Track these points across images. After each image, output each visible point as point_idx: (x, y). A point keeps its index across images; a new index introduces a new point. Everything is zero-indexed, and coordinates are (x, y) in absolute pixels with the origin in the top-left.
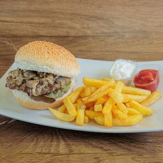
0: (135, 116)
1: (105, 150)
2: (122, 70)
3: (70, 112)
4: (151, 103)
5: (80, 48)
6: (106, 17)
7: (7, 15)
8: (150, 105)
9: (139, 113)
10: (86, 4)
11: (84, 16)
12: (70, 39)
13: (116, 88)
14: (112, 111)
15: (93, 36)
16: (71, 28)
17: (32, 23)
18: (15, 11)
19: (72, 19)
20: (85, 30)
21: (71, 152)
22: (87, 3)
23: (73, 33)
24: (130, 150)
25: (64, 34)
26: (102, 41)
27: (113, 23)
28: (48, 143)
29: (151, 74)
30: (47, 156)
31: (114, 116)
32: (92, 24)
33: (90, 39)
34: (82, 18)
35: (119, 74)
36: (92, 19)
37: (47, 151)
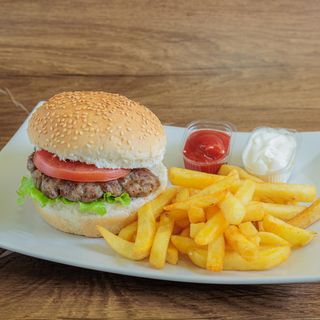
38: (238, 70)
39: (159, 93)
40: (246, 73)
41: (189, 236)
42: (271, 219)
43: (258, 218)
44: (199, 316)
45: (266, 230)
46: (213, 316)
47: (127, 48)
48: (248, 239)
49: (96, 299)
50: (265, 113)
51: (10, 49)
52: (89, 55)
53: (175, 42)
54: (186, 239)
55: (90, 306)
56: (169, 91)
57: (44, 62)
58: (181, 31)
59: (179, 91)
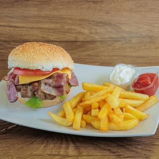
0: (131, 121)
1: (114, 153)
2: (121, 75)
5: (88, 53)
6: (113, 23)
9: (135, 117)
12: (79, 43)
13: (114, 93)
14: (108, 116)
16: (80, 33)
18: (26, 17)
20: (94, 36)
22: (95, 9)
23: (81, 38)
24: (137, 152)
26: (110, 45)
27: (120, 29)
31: (110, 120)
33: (98, 44)
34: (90, 23)
35: (118, 79)
36: (100, 25)
37: (56, 153)
38: (130, 39)
39: (93, 50)
40: (134, 41)
41: (91, 115)
42: (129, 107)
43: (123, 106)
44: (112, 154)
45: (126, 112)
46: (118, 154)
47: (78, 29)
48: (118, 116)
49: (64, 146)
50: (143, 59)
51: (24, 29)
52: (60, 32)
53: (101, 26)
54: (90, 116)
55: (61, 149)
56: (97, 49)
57: (40, 35)
58: (103, 21)
59: (102, 49)
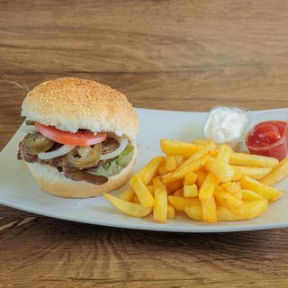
3: (142, 201)
4: (278, 180)
7: (17, 35)
8: (277, 183)
10: (155, 16)
11: (152, 36)
15: (167, 72)
17: (60, 49)
19: (130, 42)
21: (129, 278)
25: (116, 68)
28: (89, 261)
29: (275, 128)
30: (87, 284)
32: (167, 52)
